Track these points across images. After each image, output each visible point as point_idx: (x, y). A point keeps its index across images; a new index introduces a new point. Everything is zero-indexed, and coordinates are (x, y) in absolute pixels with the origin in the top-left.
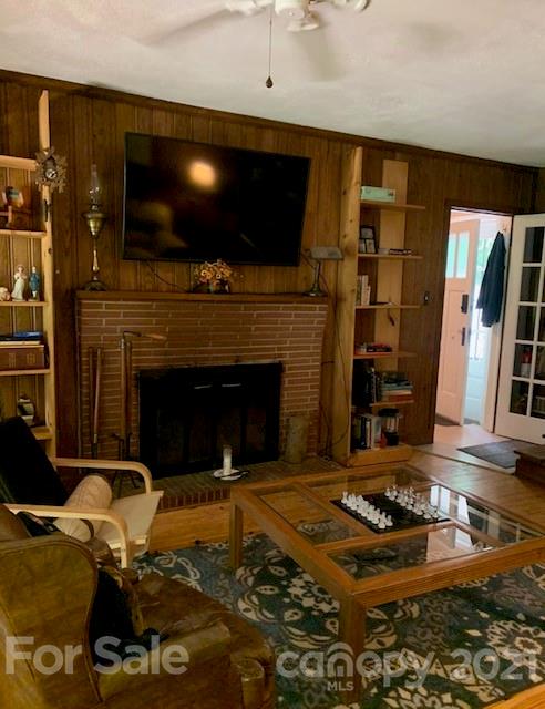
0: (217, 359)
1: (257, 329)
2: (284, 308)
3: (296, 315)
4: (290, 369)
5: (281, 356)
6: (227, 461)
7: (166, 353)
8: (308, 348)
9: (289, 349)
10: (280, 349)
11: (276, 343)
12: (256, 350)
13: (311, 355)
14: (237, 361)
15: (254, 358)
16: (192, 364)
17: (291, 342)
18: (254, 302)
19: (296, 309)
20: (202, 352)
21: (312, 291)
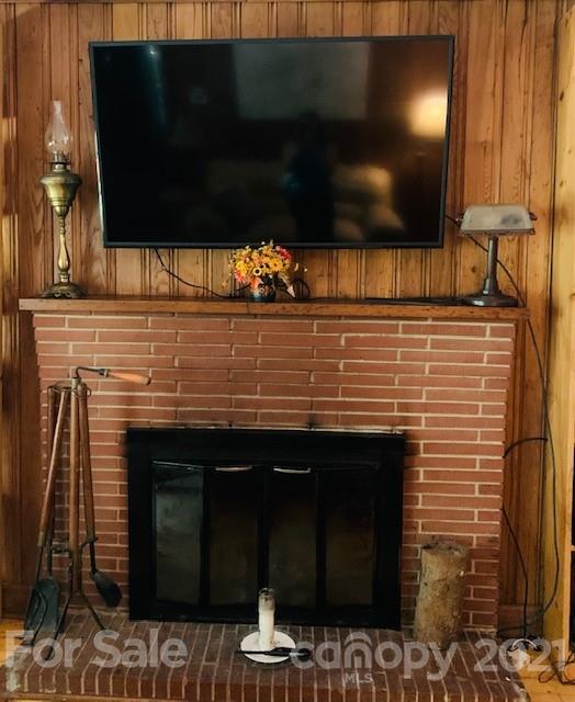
0: (272, 417)
1: (348, 367)
2: (407, 330)
3: (436, 344)
4: (428, 448)
5: (405, 421)
6: (266, 617)
7: (177, 402)
8: (474, 409)
9: (425, 408)
10: (404, 407)
11: (394, 394)
12: (351, 406)
13: (479, 423)
14: (311, 425)
15: (347, 421)
16: (224, 424)
17: (430, 395)
18: (340, 317)
19: (434, 329)
20: (240, 404)
21: (479, 295)
